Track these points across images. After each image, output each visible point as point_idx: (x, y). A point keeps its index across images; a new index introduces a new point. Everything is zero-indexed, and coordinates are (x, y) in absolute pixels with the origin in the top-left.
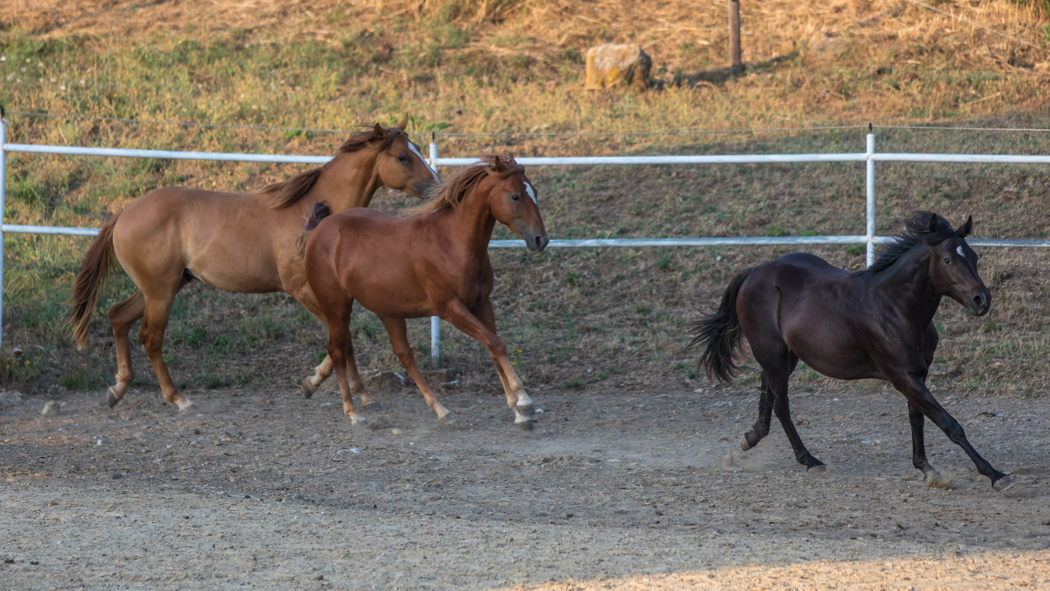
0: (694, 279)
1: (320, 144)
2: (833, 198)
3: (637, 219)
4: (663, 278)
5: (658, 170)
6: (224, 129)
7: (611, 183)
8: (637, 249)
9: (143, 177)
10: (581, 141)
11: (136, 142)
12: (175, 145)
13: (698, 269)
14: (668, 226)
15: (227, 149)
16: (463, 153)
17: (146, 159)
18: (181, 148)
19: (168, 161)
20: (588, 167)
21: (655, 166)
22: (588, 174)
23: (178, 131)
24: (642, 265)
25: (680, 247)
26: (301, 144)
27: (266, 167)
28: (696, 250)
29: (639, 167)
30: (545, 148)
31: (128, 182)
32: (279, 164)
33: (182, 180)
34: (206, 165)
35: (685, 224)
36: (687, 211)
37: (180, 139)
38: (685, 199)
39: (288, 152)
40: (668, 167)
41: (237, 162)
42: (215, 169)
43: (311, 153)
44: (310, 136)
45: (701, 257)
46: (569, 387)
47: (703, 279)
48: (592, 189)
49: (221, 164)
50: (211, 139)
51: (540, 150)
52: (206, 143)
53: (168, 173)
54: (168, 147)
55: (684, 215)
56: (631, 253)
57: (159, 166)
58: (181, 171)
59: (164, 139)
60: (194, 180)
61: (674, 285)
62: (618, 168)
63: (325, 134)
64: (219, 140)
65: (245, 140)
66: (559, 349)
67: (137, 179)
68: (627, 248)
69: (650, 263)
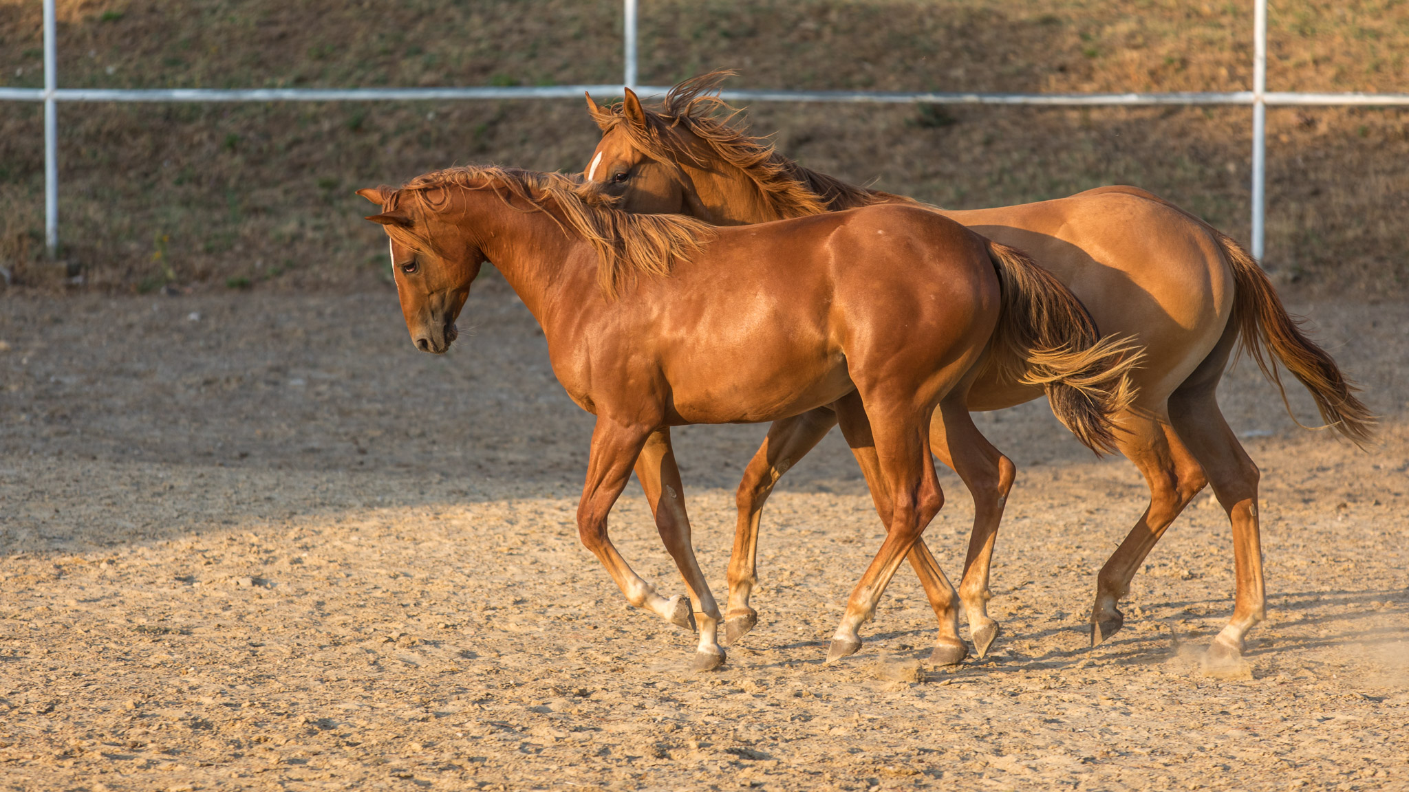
0: (395, 143)
2: (577, 37)
3: (319, 64)
4: (354, 143)
7: (285, 15)
8: (322, 104)
13: (400, 130)
14: (359, 73)
24: (326, 125)
25: (376, 103)
28: (400, 106)
35: (382, 70)
36: (386, 52)
38: (382, 37)
45: (403, 114)
46: (232, 285)
47: (407, 144)
48: (258, 23)
55: (382, 59)
56: (312, 109)
61: (369, 152)
66: (217, 237)
69: (339, 120)
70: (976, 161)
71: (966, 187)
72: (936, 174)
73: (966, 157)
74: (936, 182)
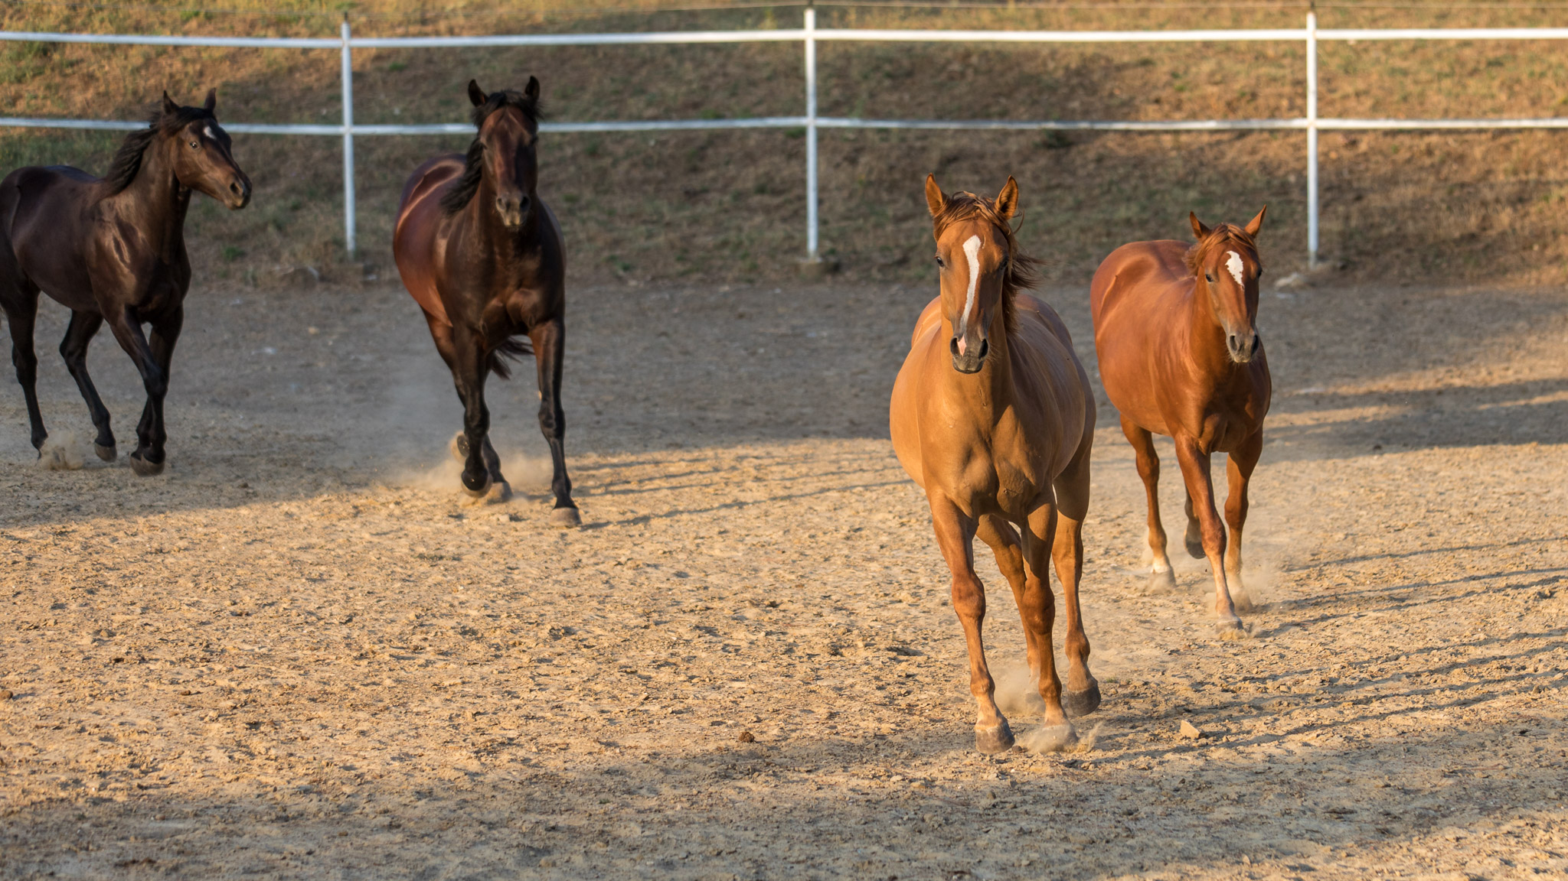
0: (624, 166)
1: (220, 25)
2: (769, 79)
3: (562, 103)
4: (591, 165)
5: (584, 50)
6: (116, 10)
7: (534, 64)
8: (563, 134)
9: (30, 62)
10: (500, 20)
11: (21, 24)
12: (64, 27)
13: (628, 155)
15: (121, 31)
16: (374, 33)
17: (32, 43)
18: (70, 30)
19: (55, 45)
20: (508, 48)
21: (580, 46)
22: (507, 55)
23: (66, 12)
24: (569, 151)
25: (609, 133)
26: (200, 26)
27: (162, 50)
28: (625, 135)
29: (562, 48)
30: (462, 28)
31: (13, 68)
32: (176, 48)
33: (72, 64)
34: (97, 49)
35: (613, 108)
36: (617, 92)
37: (68, 21)
38: (613, 80)
39: (186, 34)
40: (593, 48)
41: (131, 46)
42: (107, 53)
43: (211, 34)
44: (209, 17)
45: (630, 142)
47: (634, 165)
48: (514, 71)
49: (113, 47)
50: (102, 21)
51: (457, 30)
52: (97, 24)
53: (56, 57)
54: (55, 29)
55: (613, 98)
56: (557, 139)
57: (46, 50)
58: (71, 55)
59: (51, 20)
60: (84, 65)
61: (603, 173)
62: (540, 48)
63: (224, 15)
64: (111, 22)
65: (138, 22)
67: (23, 63)
68: (553, 134)
69: (579, 148)
70: (1089, 175)
71: (1082, 196)
72: (1058, 186)
73: (1082, 172)
74: (1058, 192)
